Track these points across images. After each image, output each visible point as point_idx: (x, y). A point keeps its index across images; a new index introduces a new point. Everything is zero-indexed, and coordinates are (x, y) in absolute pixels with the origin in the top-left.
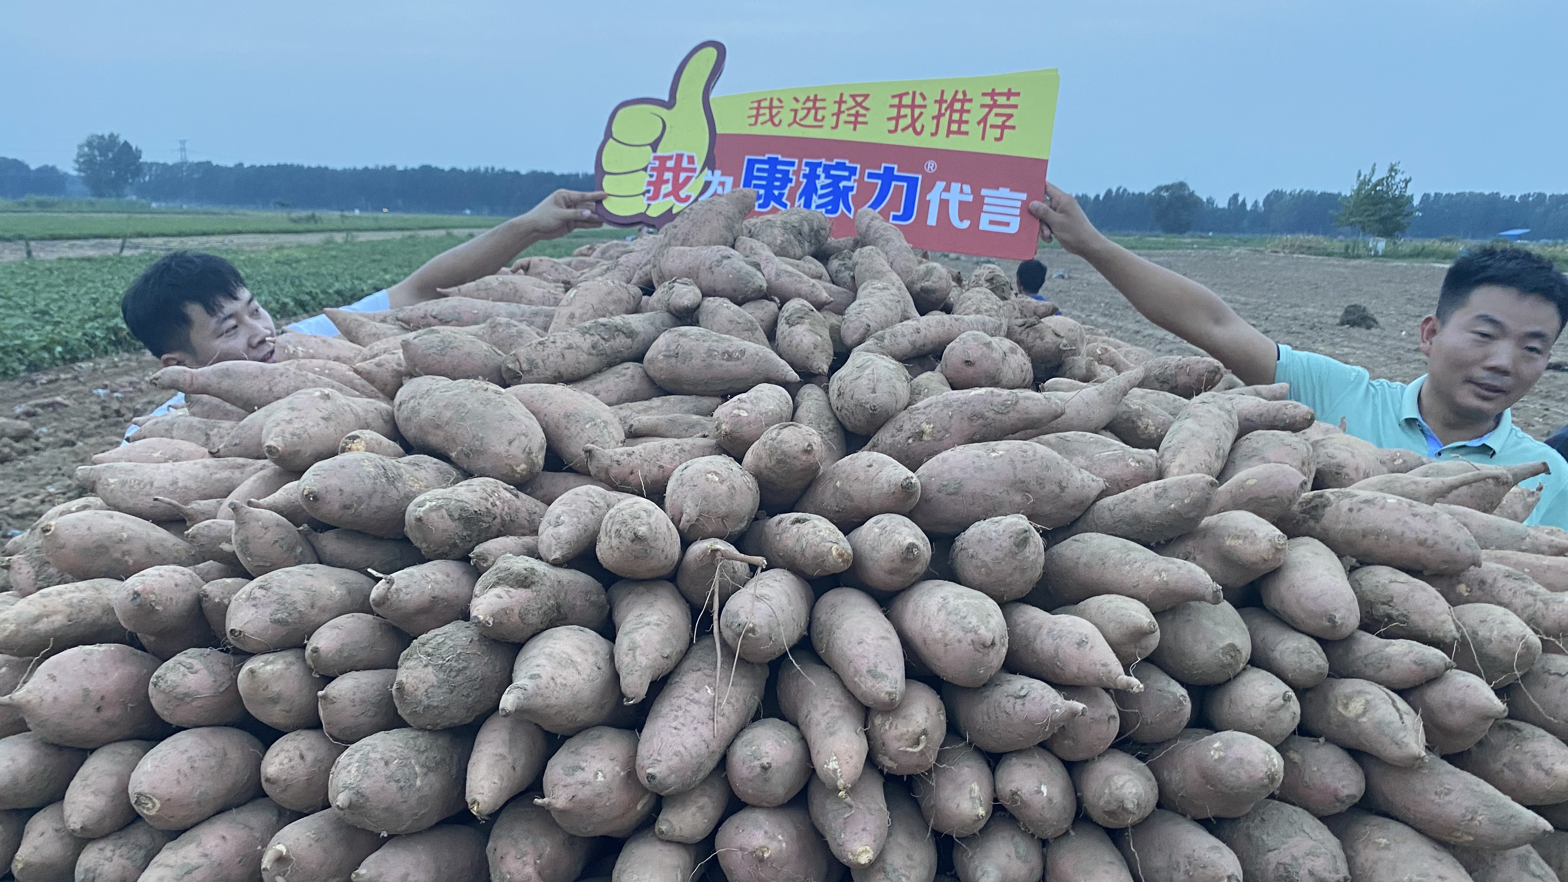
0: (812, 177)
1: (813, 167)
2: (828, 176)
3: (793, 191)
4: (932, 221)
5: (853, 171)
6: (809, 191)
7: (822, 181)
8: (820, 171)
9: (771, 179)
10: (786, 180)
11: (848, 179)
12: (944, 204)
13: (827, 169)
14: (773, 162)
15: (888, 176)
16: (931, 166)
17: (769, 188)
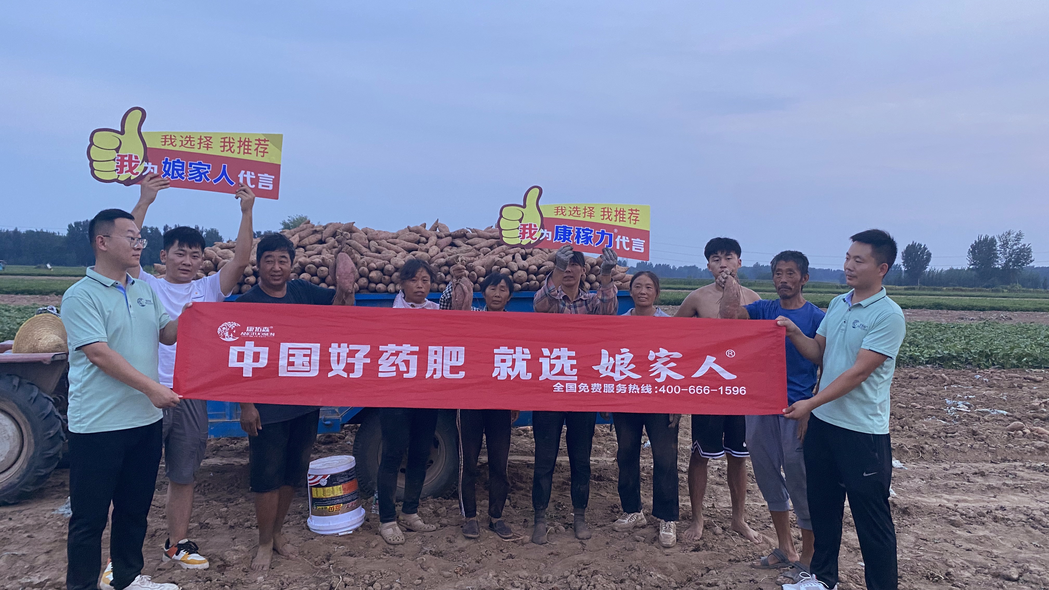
0: (579, 233)
1: (579, 229)
2: (584, 232)
3: (573, 237)
4: (618, 247)
5: (592, 231)
6: (578, 237)
7: (582, 234)
8: (581, 231)
9: (565, 233)
10: (570, 233)
11: (590, 233)
12: (621, 243)
13: (583, 230)
14: (565, 227)
15: (603, 233)
16: (616, 231)
17: (565, 236)
